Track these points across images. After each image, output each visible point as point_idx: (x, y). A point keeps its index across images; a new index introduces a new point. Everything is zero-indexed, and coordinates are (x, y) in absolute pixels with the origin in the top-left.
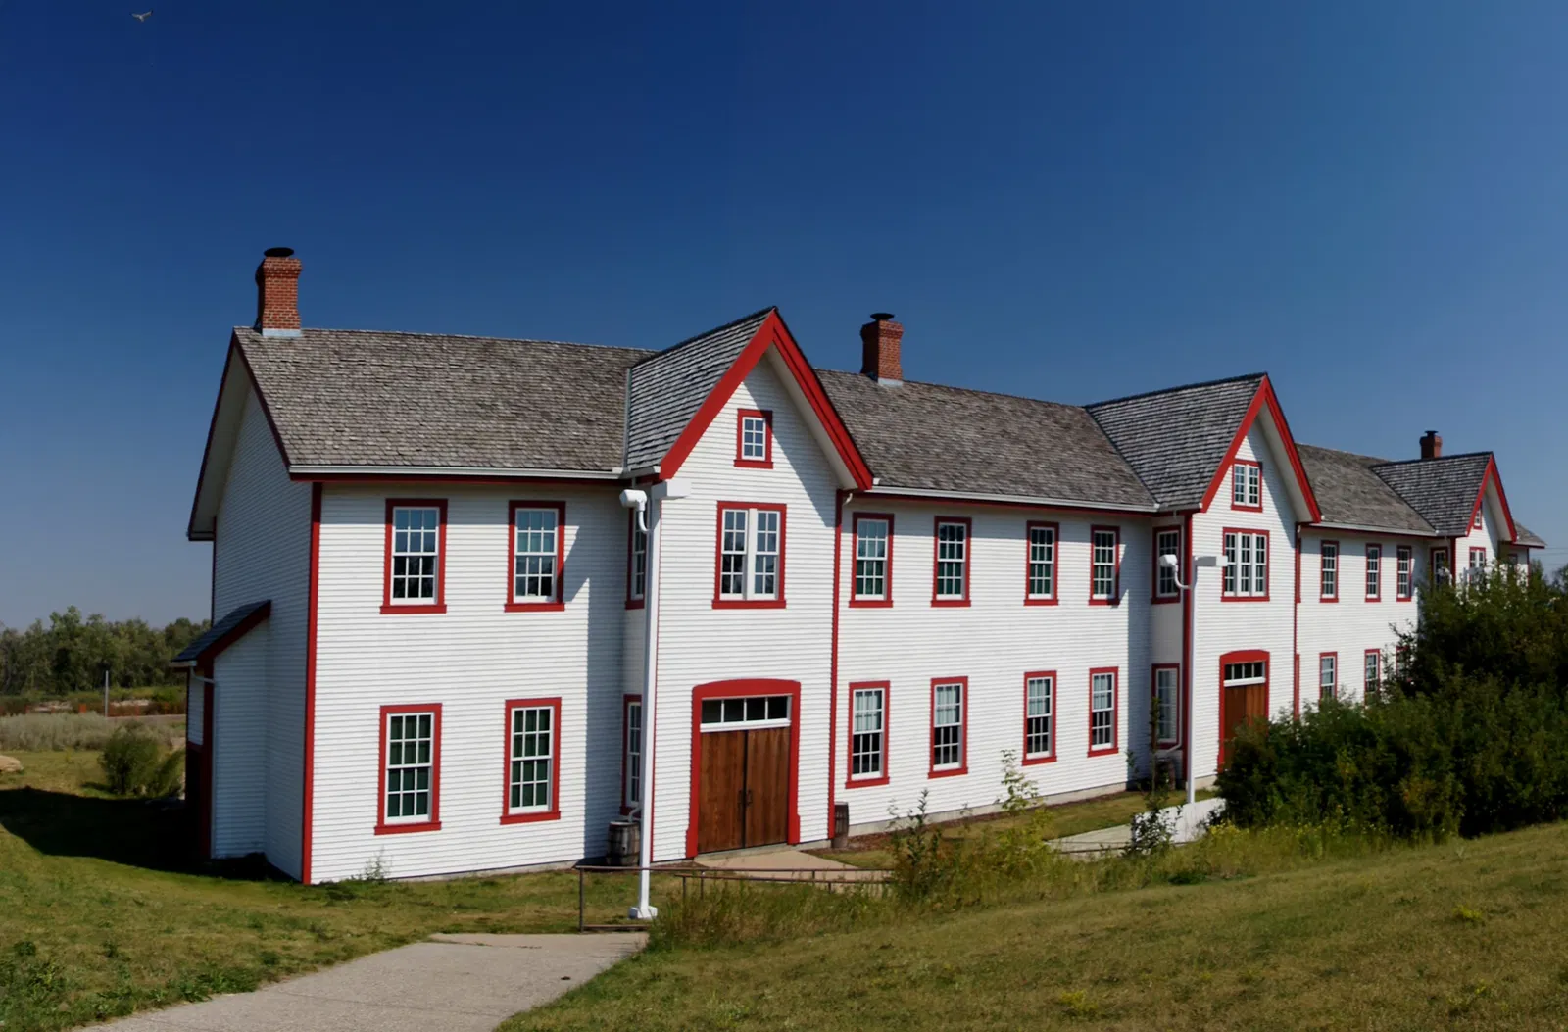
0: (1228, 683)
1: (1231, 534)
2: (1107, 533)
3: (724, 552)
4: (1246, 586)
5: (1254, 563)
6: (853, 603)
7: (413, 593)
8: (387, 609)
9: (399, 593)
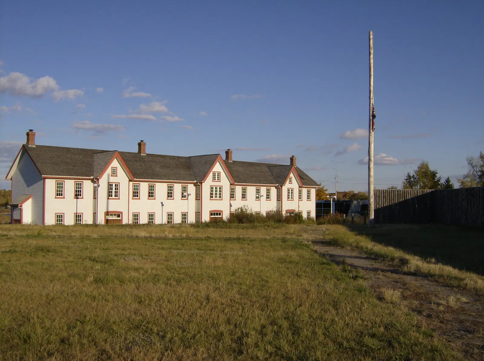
0: (211, 216)
1: (212, 187)
2: (185, 186)
3: (109, 190)
4: (216, 197)
5: (218, 192)
6: (133, 199)
7: (60, 195)
8: (56, 198)
9: (57, 195)
